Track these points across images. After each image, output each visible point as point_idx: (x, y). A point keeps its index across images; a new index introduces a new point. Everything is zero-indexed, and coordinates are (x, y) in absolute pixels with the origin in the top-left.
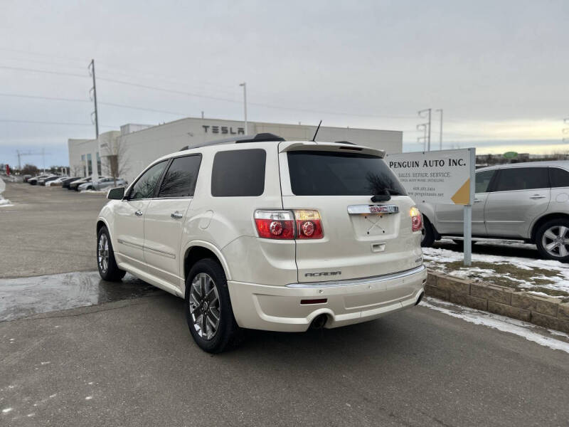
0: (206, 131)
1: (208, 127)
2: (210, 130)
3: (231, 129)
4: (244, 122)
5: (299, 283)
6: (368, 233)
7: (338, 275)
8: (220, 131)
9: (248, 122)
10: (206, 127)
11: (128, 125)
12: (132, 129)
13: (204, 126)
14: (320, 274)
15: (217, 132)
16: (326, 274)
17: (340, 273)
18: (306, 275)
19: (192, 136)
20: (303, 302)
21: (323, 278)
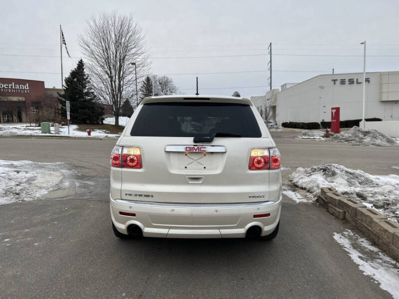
0: (335, 84)
1: (337, 80)
2: (338, 83)
3: (357, 79)
4: (363, 73)
5: (122, 199)
6: (186, 167)
7: (150, 198)
8: (347, 82)
9: (366, 73)
10: (335, 81)
11: (286, 84)
12: (288, 86)
13: (332, 80)
14: (136, 195)
15: (344, 84)
16: (141, 195)
17: (152, 196)
18: (126, 194)
19: (322, 88)
20: (121, 213)
21: (138, 198)
